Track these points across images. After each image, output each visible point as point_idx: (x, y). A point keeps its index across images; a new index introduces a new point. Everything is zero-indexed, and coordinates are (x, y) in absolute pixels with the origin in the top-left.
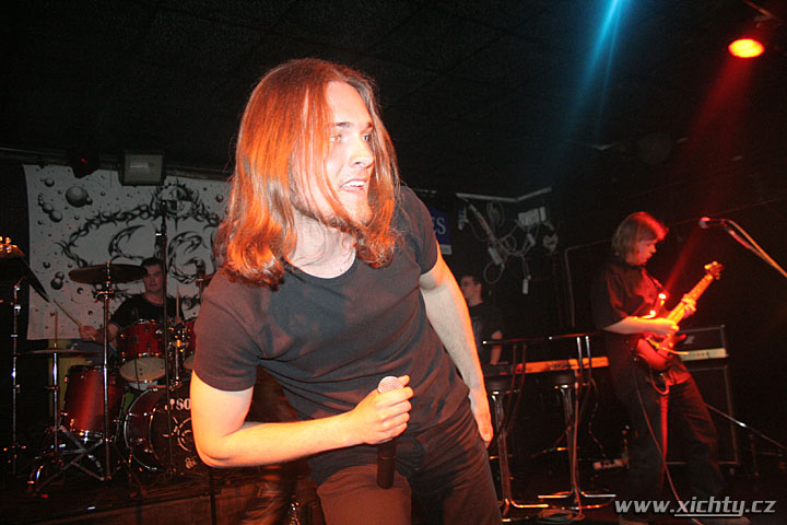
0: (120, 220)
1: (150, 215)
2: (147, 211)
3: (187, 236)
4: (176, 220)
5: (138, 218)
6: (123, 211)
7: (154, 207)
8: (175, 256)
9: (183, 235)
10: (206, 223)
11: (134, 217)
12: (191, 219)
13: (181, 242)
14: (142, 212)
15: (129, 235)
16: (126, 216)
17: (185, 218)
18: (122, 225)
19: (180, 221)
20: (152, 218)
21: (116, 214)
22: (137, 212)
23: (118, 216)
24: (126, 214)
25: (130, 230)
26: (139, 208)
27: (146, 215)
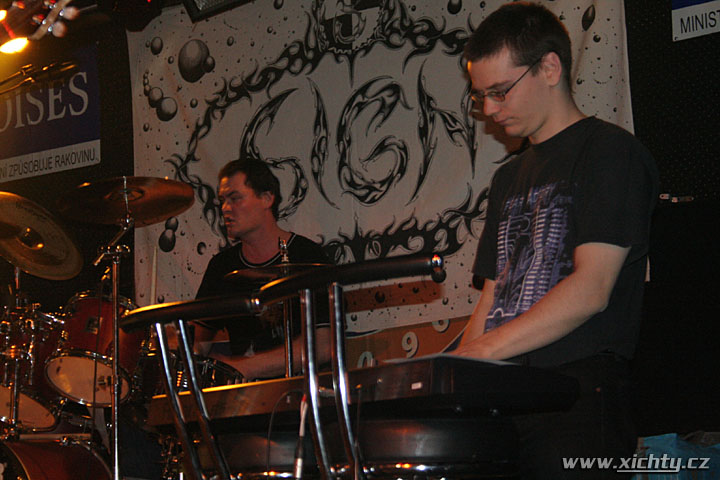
0: (258, 88)
1: (305, 62)
2: (300, 55)
3: (372, 91)
4: (352, 59)
5: (286, 75)
6: (263, 66)
7: (312, 43)
8: (349, 142)
9: (363, 90)
10: (409, 47)
11: (279, 73)
12: (379, 47)
13: (361, 106)
14: (291, 62)
15: (272, 116)
16: (268, 76)
17: (367, 49)
18: (260, 98)
19: (358, 59)
20: (309, 67)
21: (250, 78)
22: (284, 63)
23: (254, 81)
24: (266, 72)
25: (274, 103)
26: (286, 54)
27: (298, 63)
